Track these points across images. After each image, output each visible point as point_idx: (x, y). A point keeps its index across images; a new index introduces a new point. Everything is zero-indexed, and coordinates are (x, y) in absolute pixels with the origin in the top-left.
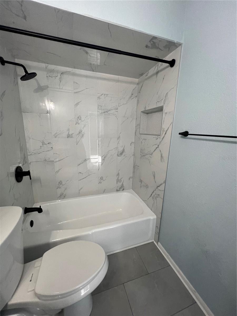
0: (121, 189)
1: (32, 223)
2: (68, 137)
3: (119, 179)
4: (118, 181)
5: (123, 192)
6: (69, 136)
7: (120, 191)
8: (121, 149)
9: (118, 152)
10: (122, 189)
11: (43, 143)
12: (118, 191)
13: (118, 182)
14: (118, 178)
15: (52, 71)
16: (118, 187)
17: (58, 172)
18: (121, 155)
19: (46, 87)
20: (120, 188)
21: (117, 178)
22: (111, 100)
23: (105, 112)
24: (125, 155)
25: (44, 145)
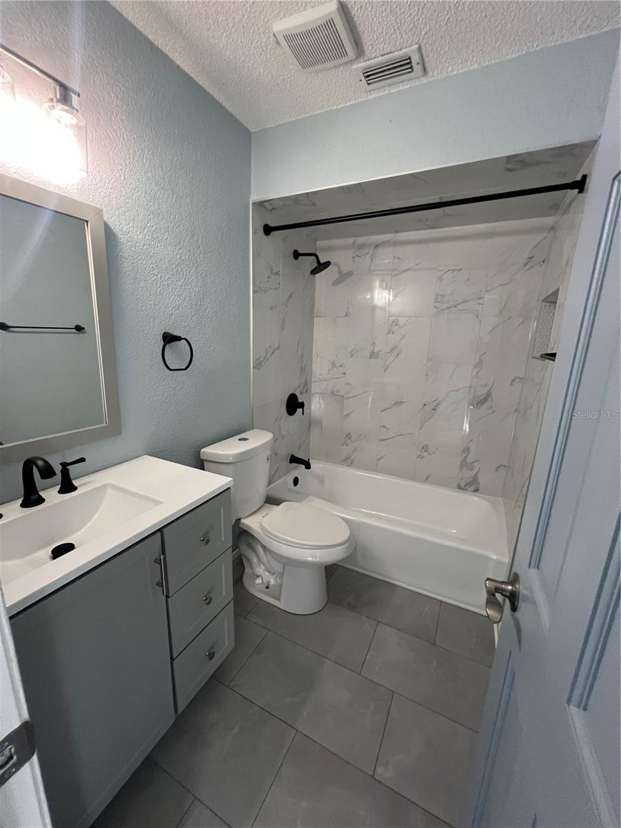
0: (470, 486)
1: (296, 481)
2: (371, 358)
3: (466, 462)
4: (464, 464)
5: (475, 495)
6: (373, 355)
7: (466, 490)
8: (482, 392)
9: (474, 397)
10: (473, 488)
11: (334, 365)
12: (461, 489)
13: (465, 468)
14: (466, 457)
15: (361, 246)
16: (462, 479)
17: (348, 415)
18: (479, 405)
19: (350, 274)
20: (469, 484)
21: (462, 459)
22: (468, 280)
23: (450, 307)
24: (491, 408)
25: (335, 369)
